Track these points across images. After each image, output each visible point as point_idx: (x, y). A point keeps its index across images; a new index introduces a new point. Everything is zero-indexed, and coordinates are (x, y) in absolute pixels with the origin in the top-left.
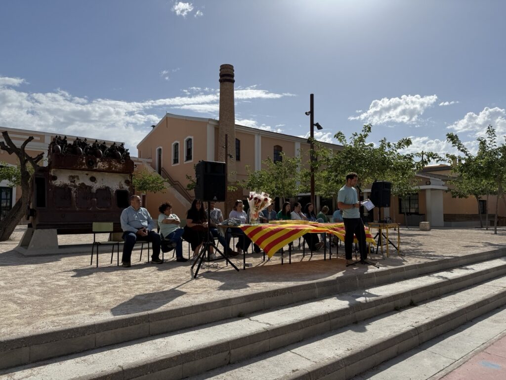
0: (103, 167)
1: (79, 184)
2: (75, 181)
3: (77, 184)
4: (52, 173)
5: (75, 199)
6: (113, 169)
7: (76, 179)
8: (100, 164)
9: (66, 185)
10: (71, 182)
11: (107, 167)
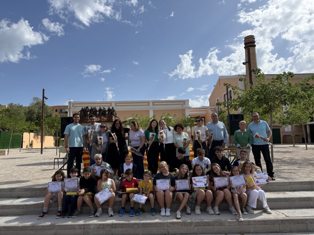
6: (103, 120)
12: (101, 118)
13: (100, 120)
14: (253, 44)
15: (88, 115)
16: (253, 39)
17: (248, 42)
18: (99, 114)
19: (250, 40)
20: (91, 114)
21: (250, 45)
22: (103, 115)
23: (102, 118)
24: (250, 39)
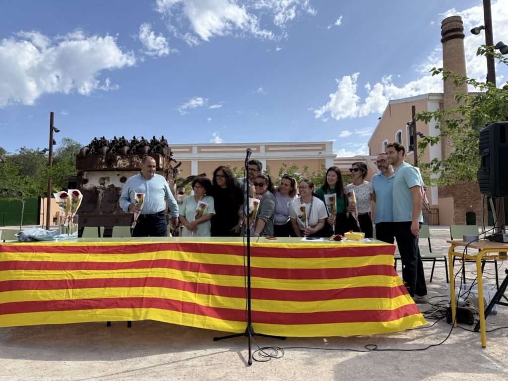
0: (124, 164)
1: (108, 186)
2: (104, 183)
3: (106, 186)
4: (85, 177)
5: (100, 203)
6: (135, 166)
7: (106, 181)
8: (120, 162)
9: (95, 188)
10: (101, 184)
11: (128, 164)
12: (131, 162)
13: (131, 164)
14: (459, 33)
15: (102, 153)
16: (459, 23)
17: (450, 29)
18: (128, 152)
19: (455, 25)
20: (111, 152)
21: (453, 34)
22: (137, 154)
23: (135, 159)
24: (454, 23)
